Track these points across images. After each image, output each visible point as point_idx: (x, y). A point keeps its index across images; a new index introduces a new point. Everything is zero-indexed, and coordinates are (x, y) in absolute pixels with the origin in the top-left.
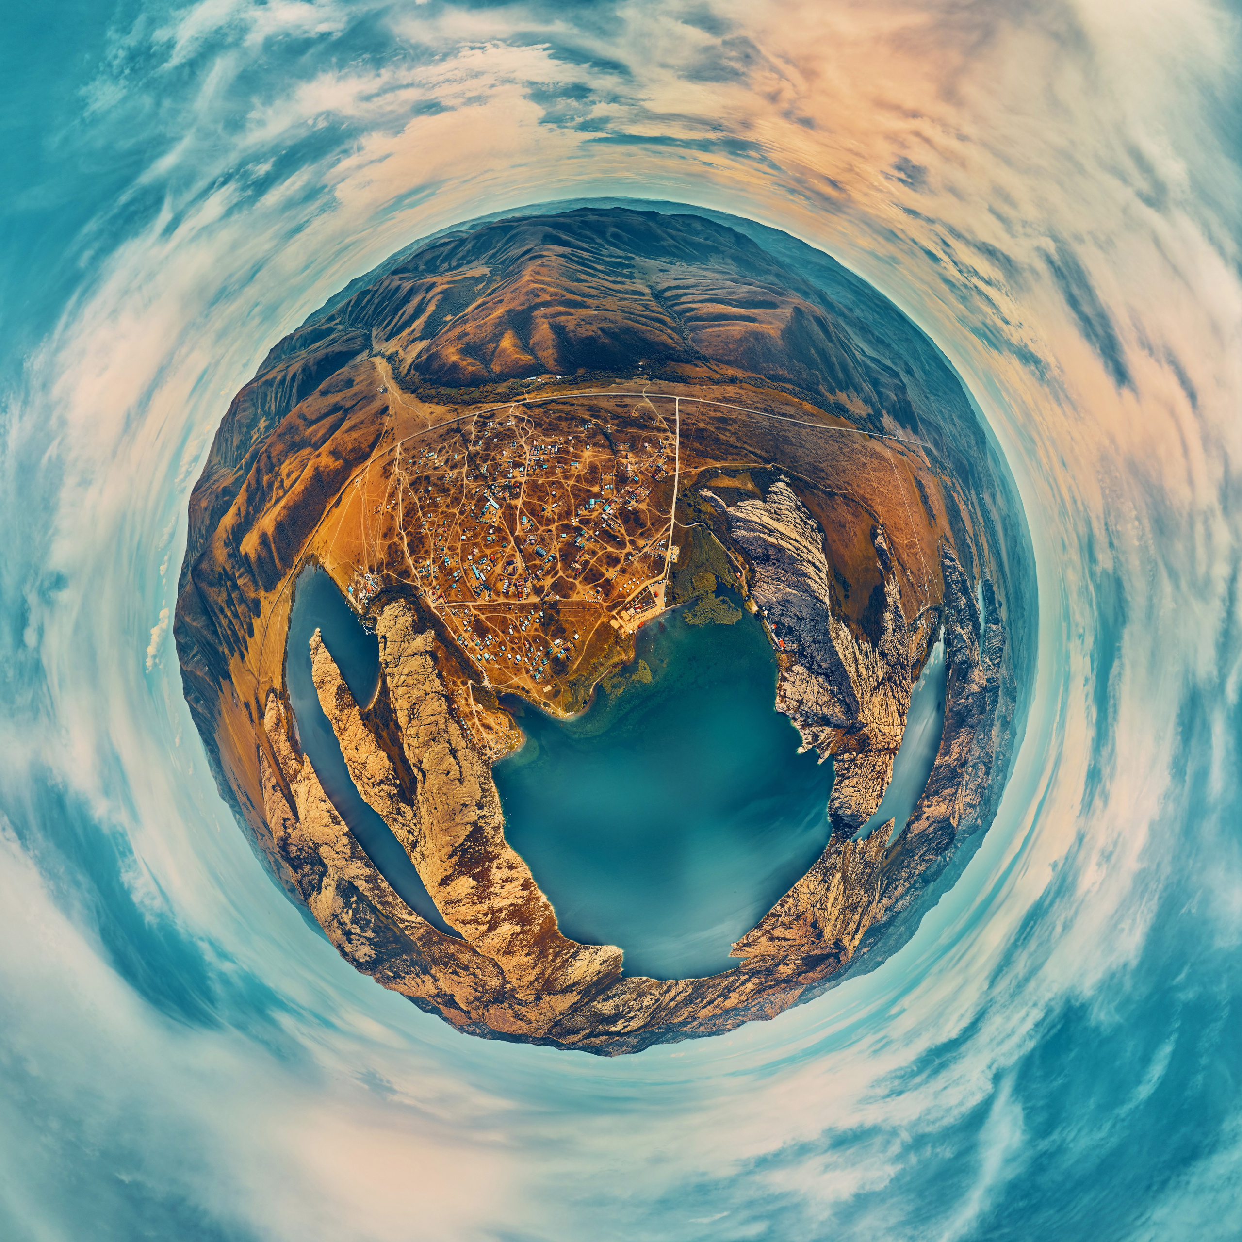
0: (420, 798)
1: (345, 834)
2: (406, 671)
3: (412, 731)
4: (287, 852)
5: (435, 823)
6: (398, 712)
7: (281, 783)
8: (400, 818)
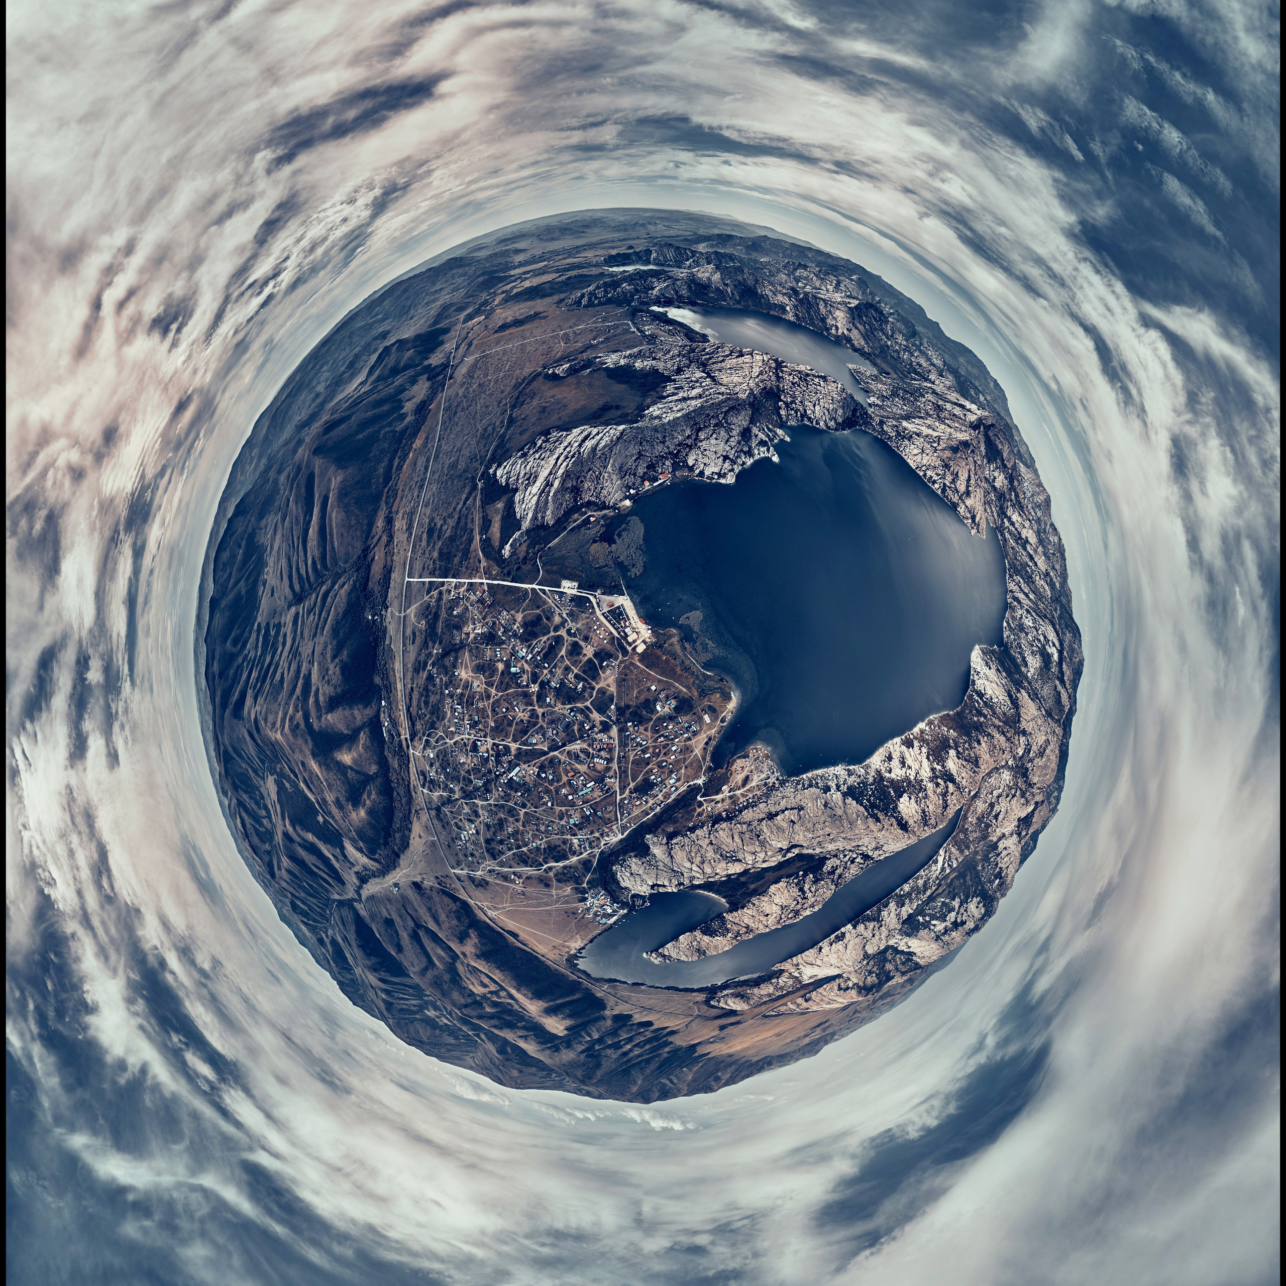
0: (818, 851)
1: (855, 927)
2: (688, 865)
3: (749, 859)
4: (873, 986)
5: (843, 835)
6: (730, 872)
7: (802, 992)
8: (838, 871)
